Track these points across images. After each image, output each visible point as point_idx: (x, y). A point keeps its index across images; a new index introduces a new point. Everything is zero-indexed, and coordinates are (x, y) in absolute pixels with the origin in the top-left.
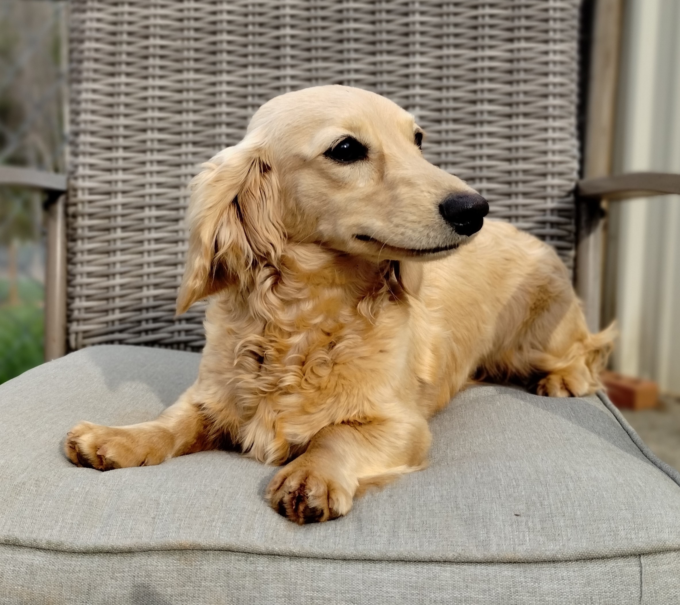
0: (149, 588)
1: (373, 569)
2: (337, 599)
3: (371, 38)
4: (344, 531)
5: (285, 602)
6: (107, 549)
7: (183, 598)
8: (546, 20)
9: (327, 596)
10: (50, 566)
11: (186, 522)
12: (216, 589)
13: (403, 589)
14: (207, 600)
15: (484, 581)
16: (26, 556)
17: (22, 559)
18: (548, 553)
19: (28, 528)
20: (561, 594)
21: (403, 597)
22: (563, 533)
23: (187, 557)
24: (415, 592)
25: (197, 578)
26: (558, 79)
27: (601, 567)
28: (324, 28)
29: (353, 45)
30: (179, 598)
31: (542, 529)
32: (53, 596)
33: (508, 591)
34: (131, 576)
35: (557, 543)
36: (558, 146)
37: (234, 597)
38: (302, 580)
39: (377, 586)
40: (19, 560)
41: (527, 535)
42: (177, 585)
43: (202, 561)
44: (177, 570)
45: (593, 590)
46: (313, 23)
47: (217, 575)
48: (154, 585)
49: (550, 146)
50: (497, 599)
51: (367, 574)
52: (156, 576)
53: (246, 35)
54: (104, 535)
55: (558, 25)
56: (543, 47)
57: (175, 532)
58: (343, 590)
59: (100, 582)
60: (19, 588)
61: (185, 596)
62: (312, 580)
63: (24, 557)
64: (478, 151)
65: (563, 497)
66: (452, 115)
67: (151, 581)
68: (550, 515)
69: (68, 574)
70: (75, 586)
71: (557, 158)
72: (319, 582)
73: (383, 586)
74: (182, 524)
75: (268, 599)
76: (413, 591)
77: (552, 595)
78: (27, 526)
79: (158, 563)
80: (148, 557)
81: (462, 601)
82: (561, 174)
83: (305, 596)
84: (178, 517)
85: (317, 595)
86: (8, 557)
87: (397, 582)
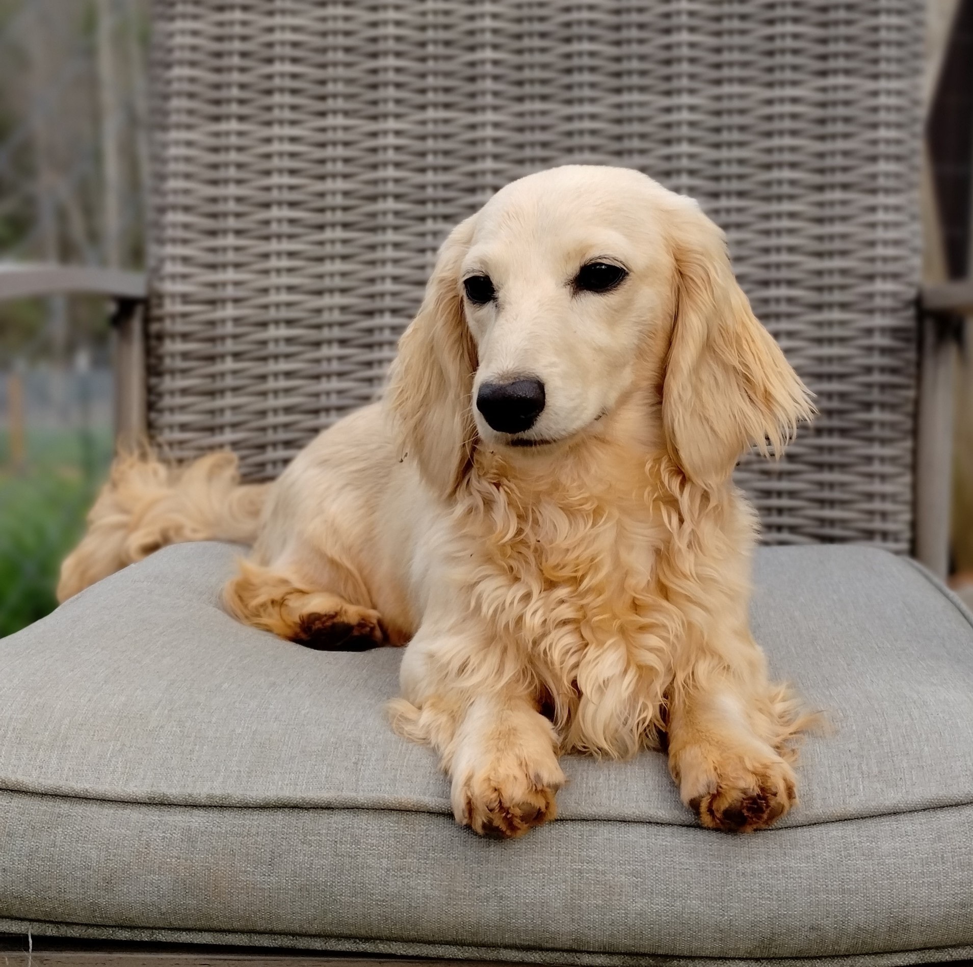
0: (357, 859)
1: (661, 833)
2: (615, 871)
3: (615, 67)
4: (620, 782)
5: (543, 878)
6: (295, 802)
7: (404, 873)
8: (875, 45)
9: (600, 867)
10: (214, 828)
11: (403, 773)
12: (449, 862)
13: (700, 859)
14: (437, 877)
15: (807, 845)
16: (180, 817)
17: (174, 821)
18: (887, 803)
19: (178, 782)
20: (904, 853)
21: (701, 869)
22: (907, 776)
23: (408, 819)
24: (716, 863)
25: (423, 848)
26: (892, 134)
27: (954, 816)
28: (543, 50)
29: (587, 77)
30: (399, 873)
31: (880, 772)
32: (222, 868)
33: (838, 855)
34: (332, 841)
35: (899, 790)
36: (892, 234)
37: (474, 873)
38: (566, 849)
39: (667, 855)
40: (171, 824)
41: (861, 783)
42: (394, 856)
43: (428, 825)
44: (395, 837)
45: (944, 847)
46: (526, 43)
47: (449, 843)
48: (363, 855)
49: (880, 234)
50: (823, 867)
51: (653, 840)
52: (366, 843)
53: (423, 59)
54: (287, 785)
55: (893, 52)
56: (871, 85)
57: (389, 785)
58: (622, 860)
59: (287, 847)
60: (174, 860)
61: (407, 871)
62: (580, 849)
63: (177, 819)
64: (773, 241)
65: (906, 729)
66: (735, 185)
67: (359, 849)
68: (890, 755)
69: (241, 838)
70: (252, 854)
71: (891, 252)
72: (590, 850)
73: (675, 856)
74: (398, 774)
75: (520, 875)
76: (714, 862)
77: (894, 856)
78: (177, 779)
79: (369, 825)
80: (354, 816)
81: (779, 873)
82: (895, 276)
83: (571, 870)
84: (391, 765)
85: (587, 867)
86: (154, 820)
87: (692, 850)
